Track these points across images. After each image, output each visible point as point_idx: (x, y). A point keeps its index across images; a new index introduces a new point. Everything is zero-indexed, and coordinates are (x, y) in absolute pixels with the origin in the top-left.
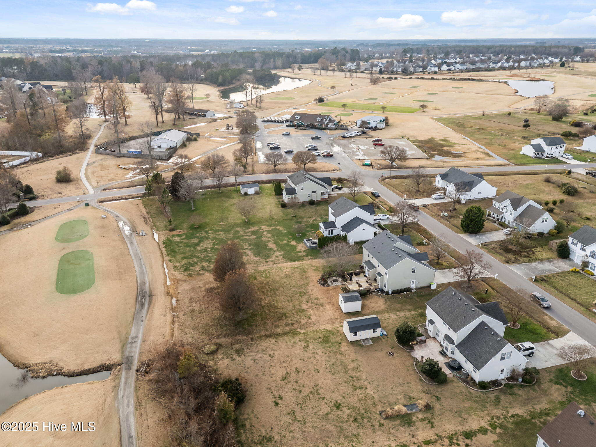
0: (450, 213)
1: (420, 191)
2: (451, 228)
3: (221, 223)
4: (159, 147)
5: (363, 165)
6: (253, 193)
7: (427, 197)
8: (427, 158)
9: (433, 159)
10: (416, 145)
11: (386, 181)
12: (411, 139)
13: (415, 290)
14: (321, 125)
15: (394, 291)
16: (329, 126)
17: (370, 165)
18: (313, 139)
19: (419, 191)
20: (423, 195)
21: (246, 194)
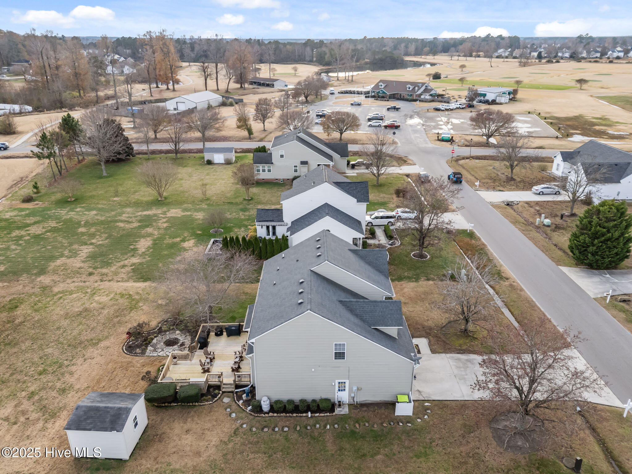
0: (558, 220)
1: (514, 180)
2: (545, 250)
3: (115, 199)
4: (175, 109)
5: (439, 140)
6: (223, 162)
7: (523, 189)
8: (557, 137)
9: (569, 139)
10: (547, 123)
11: (461, 162)
12: (542, 115)
13: (345, 410)
14: (411, 95)
15: (278, 402)
16: (422, 97)
17: (451, 140)
18: (388, 109)
19: (512, 179)
20: (517, 186)
21: (209, 163)
